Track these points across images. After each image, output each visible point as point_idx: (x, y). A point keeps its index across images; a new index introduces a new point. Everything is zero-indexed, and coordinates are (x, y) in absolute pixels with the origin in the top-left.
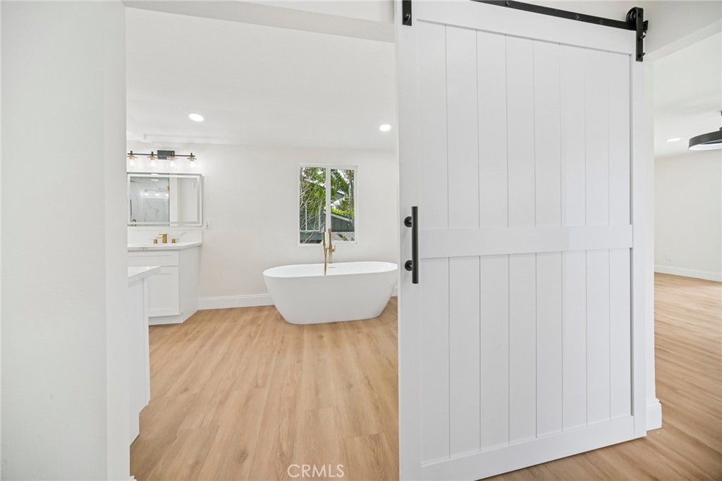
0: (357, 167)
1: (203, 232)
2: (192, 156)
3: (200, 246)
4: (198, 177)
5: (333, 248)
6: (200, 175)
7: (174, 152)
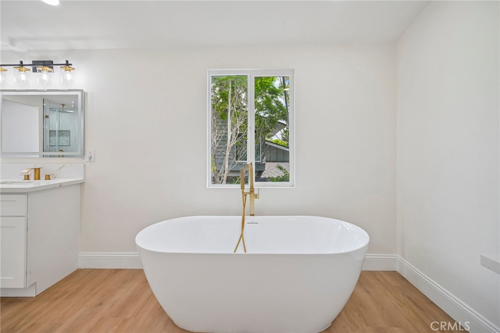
0: (293, 71)
1: (85, 166)
2: (67, 64)
3: (81, 184)
4: (79, 93)
5: (256, 192)
6: (82, 91)
7: (52, 62)
